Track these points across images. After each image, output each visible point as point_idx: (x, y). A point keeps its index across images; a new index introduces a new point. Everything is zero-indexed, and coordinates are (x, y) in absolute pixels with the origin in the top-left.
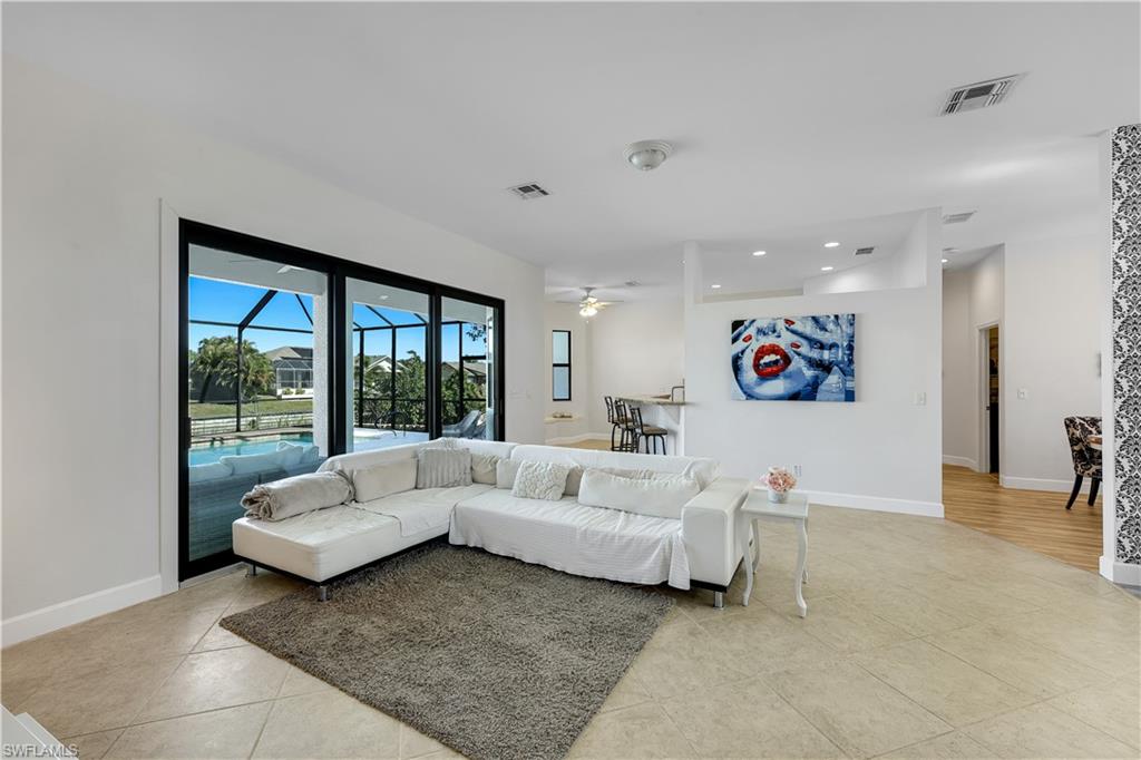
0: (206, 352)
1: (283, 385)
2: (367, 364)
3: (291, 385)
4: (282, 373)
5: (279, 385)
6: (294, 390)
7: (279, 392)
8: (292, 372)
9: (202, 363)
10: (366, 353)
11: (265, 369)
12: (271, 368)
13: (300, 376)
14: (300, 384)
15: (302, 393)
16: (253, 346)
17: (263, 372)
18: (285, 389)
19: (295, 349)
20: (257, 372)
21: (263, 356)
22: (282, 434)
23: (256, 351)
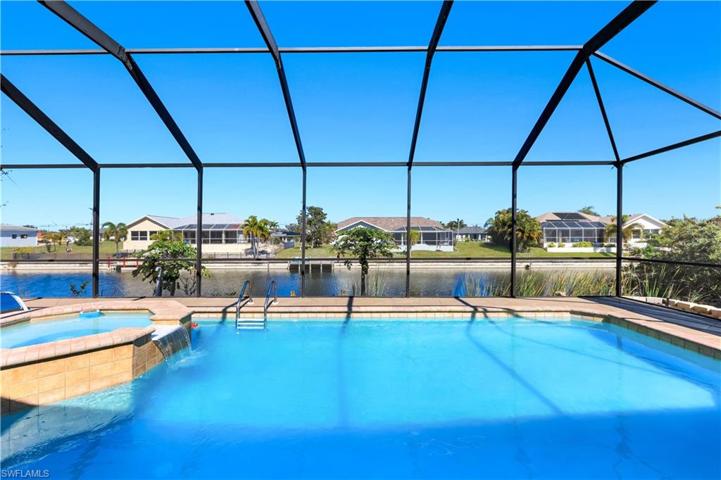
0: (499, 219)
1: (548, 240)
2: (623, 222)
3: (554, 240)
4: (547, 232)
5: (545, 240)
6: (556, 244)
7: (546, 245)
8: (555, 231)
9: (496, 225)
10: (624, 213)
11: (535, 228)
12: (540, 227)
13: (560, 234)
14: (560, 240)
15: (562, 246)
16: (527, 213)
17: (534, 231)
18: (550, 243)
19: (557, 214)
20: (530, 231)
21: (534, 220)
22: (572, 312)
23: (529, 216)
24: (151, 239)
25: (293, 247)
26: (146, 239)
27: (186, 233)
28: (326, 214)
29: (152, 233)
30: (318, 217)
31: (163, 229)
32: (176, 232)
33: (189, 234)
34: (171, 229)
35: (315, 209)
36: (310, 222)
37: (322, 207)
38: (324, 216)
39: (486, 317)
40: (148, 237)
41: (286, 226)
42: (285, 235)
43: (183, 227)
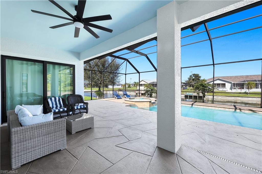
24: (144, 86)
25: (187, 89)
26: (142, 86)
27: (152, 84)
28: (201, 76)
29: (144, 84)
30: (197, 78)
31: (146, 83)
32: (150, 84)
33: (153, 85)
34: (148, 83)
35: (196, 75)
36: (193, 80)
37: (199, 74)
38: (200, 77)
39: (241, 111)
40: (143, 85)
41: (185, 81)
42: (184, 85)
43: (151, 83)
